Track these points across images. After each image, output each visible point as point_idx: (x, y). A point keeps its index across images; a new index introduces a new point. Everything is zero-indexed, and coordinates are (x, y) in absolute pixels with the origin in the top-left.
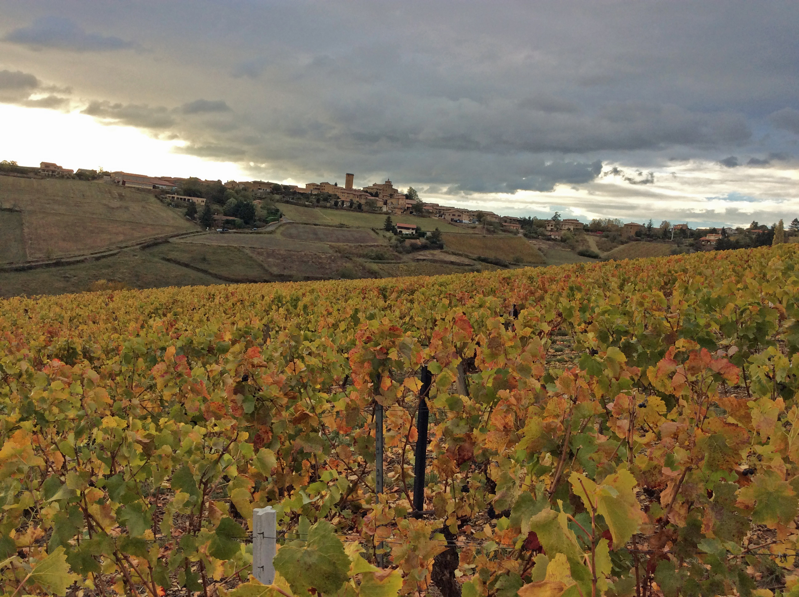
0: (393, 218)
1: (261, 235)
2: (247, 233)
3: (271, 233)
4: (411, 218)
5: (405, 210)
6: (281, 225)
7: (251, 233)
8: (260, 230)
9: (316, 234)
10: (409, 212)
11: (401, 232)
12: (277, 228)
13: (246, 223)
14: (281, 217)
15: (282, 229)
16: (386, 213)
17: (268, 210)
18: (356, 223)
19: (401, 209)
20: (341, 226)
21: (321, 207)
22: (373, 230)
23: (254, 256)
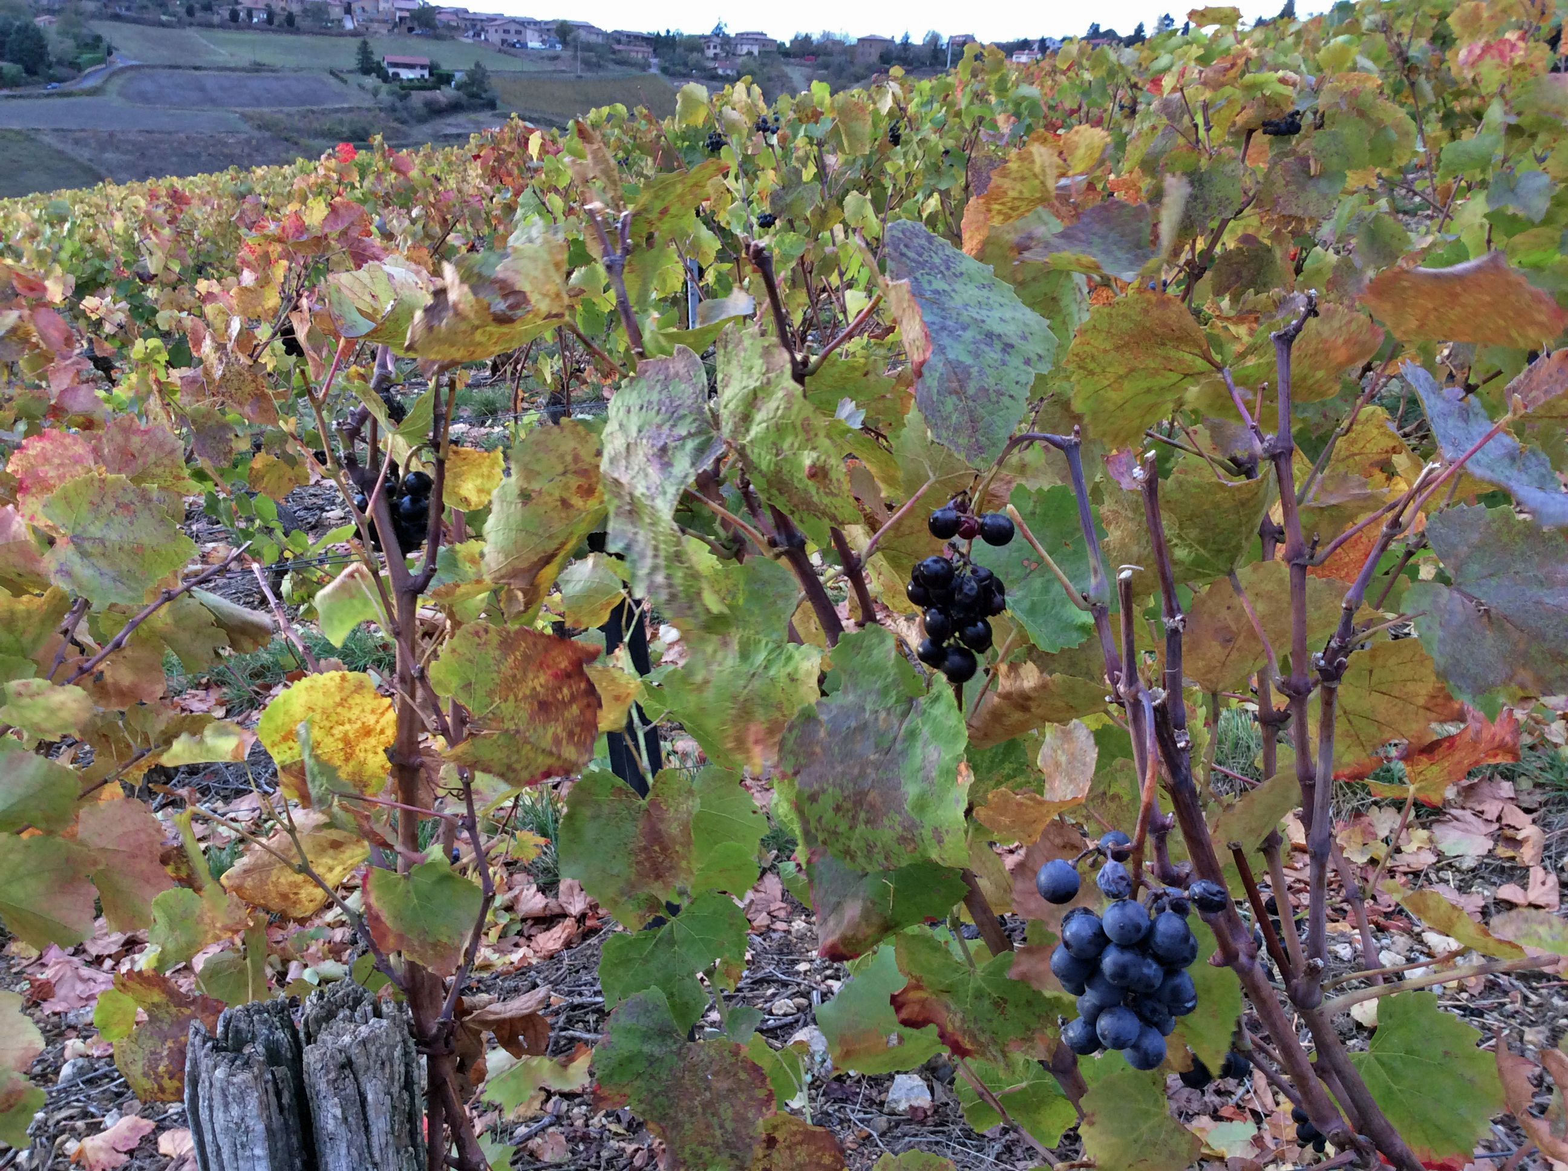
0: (373, 44)
1: (72, 100)
2: (38, 97)
3: (94, 92)
4: (413, 42)
5: (395, 25)
6: (113, 74)
7: (48, 96)
8: (66, 86)
9: (202, 89)
10: (404, 28)
11: (396, 75)
12: (106, 81)
13: (31, 71)
14: (110, 53)
15: (118, 82)
16: (354, 34)
17: (75, 37)
18: (291, 61)
19: (386, 22)
20: (257, 68)
21: (200, 25)
22: (332, 73)
23: (69, 149)
